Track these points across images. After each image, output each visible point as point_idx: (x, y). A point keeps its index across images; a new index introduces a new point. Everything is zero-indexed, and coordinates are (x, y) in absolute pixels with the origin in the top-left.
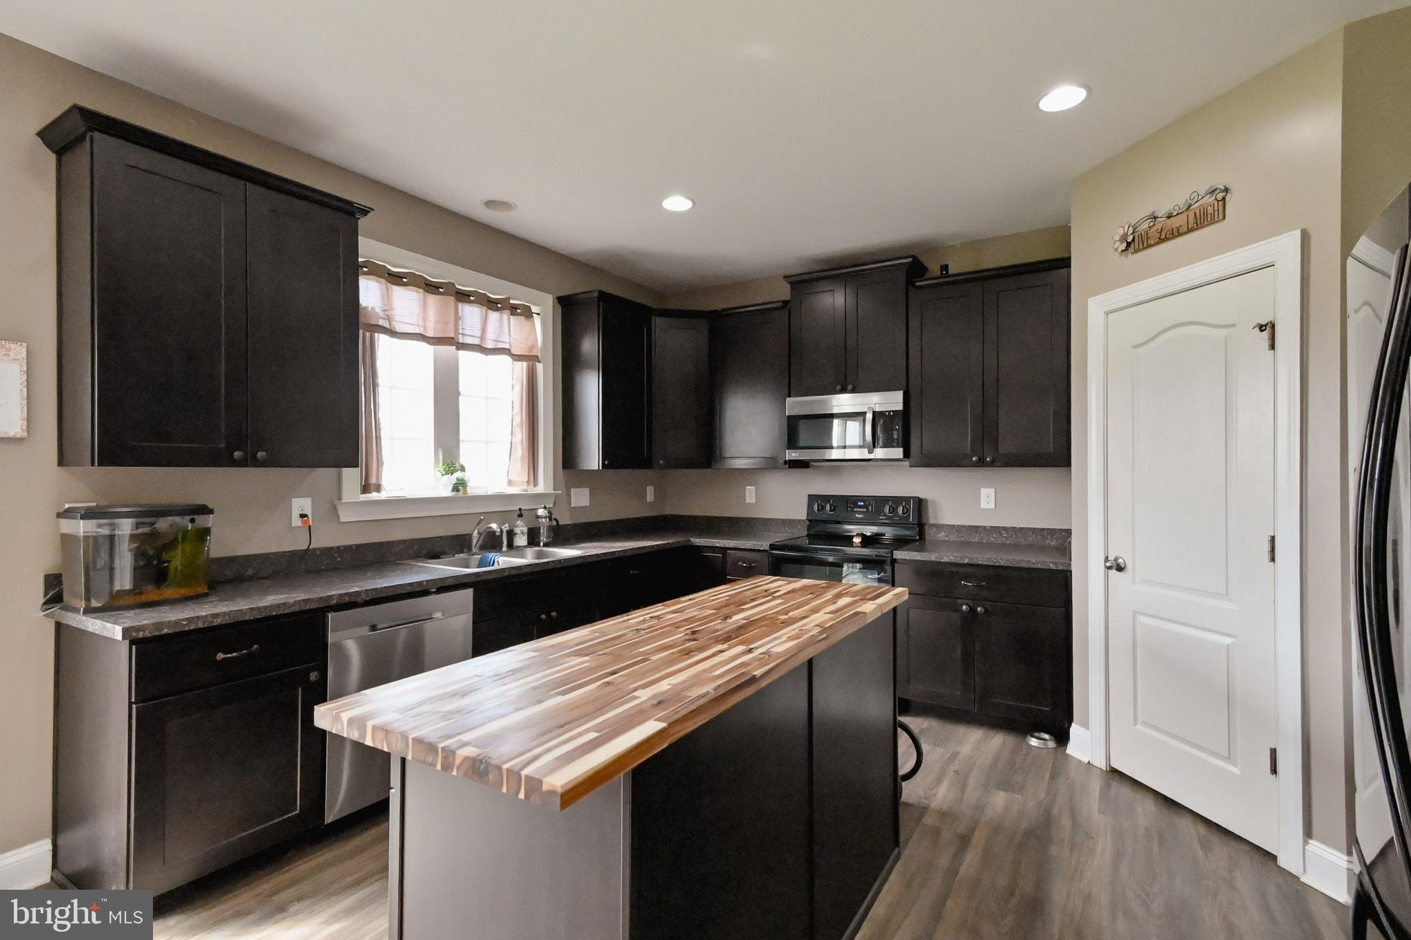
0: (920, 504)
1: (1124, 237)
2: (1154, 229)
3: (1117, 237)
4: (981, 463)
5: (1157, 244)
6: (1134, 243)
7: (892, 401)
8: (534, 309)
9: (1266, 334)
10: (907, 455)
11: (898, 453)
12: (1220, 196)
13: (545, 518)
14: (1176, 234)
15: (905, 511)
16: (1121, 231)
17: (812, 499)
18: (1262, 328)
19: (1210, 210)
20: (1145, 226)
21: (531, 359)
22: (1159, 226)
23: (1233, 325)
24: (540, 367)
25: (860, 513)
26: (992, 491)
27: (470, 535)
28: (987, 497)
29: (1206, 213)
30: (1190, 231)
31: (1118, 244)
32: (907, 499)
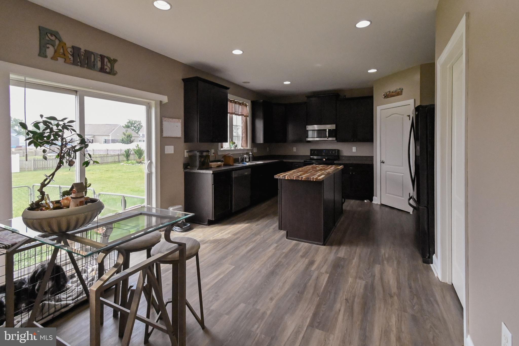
0: (338, 151)
1: (384, 95)
2: (390, 94)
3: (383, 95)
4: (353, 141)
5: (390, 97)
6: (386, 96)
7: (333, 127)
8: (247, 104)
9: (409, 117)
10: (336, 139)
11: (334, 139)
12: (401, 90)
13: (251, 155)
14: (394, 96)
15: (335, 152)
16: (384, 93)
17: (311, 150)
18: (408, 116)
19: (400, 92)
20: (388, 93)
21: (246, 116)
22: (391, 94)
23: (403, 115)
24: (248, 118)
25: (324, 153)
26: (355, 148)
27: (239, 159)
28: (354, 149)
29: (399, 92)
30: (396, 96)
31: (383, 96)
32: (335, 150)
